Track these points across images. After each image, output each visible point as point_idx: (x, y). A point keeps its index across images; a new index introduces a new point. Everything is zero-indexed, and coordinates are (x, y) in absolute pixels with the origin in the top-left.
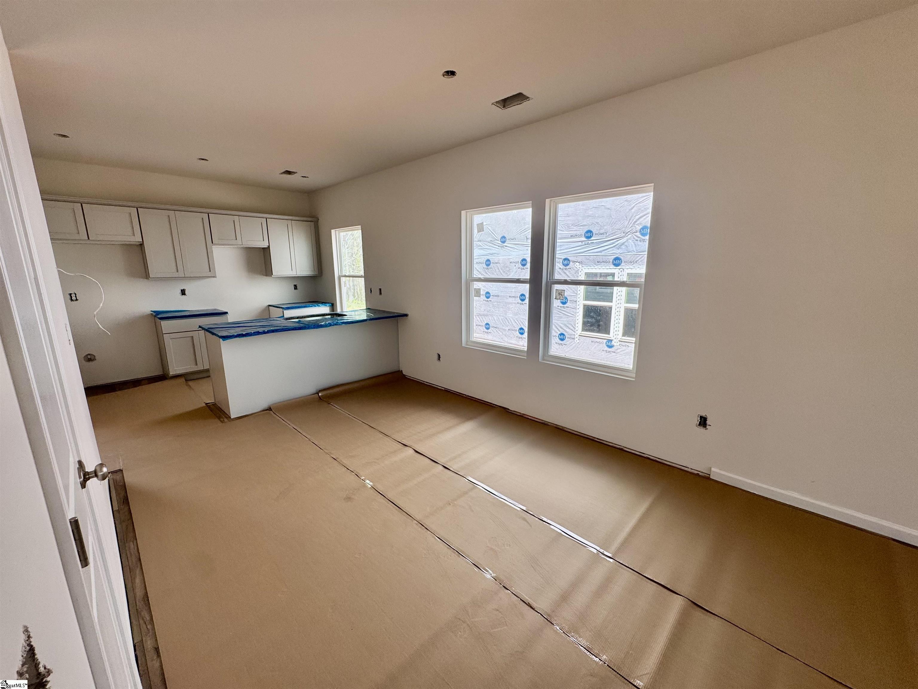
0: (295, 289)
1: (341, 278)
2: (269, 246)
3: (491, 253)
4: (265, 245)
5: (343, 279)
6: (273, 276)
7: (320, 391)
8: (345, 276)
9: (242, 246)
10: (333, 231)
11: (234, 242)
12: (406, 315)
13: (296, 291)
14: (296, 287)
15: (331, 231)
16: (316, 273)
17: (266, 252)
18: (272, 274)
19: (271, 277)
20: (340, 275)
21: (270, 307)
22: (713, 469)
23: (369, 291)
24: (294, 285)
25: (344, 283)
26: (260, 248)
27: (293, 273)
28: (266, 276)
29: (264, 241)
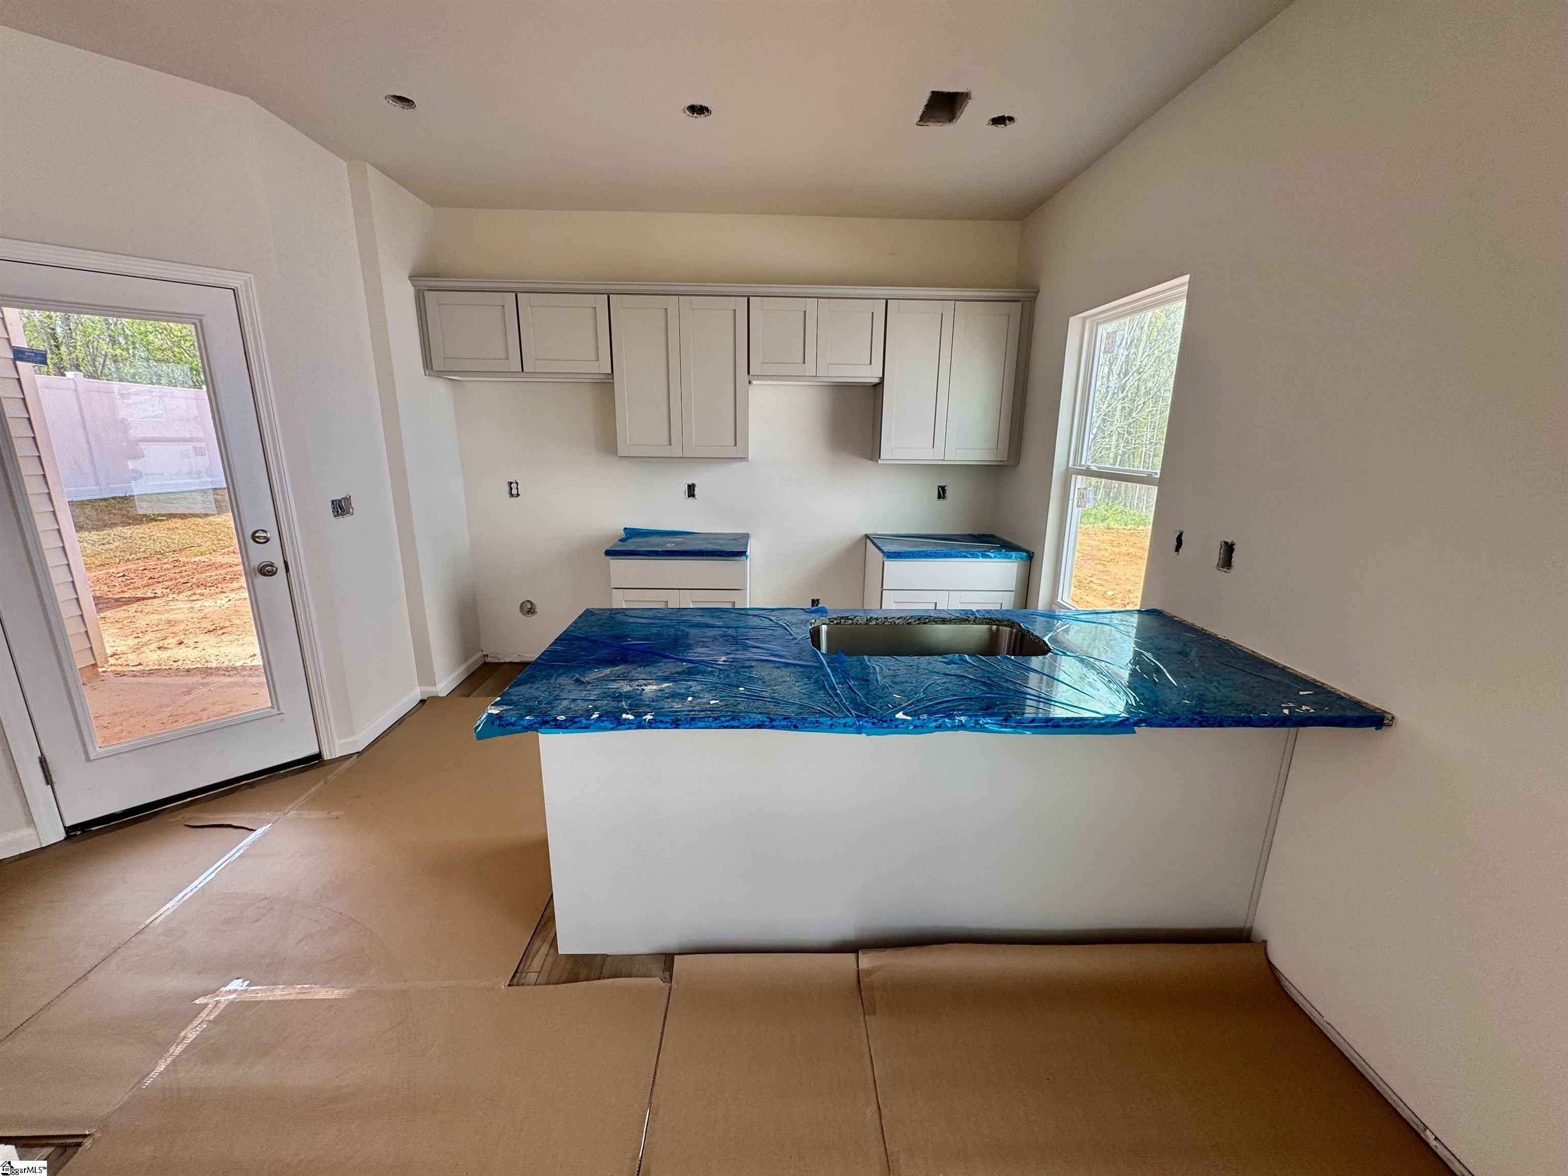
0: (939, 497)
1: (1073, 477)
2: (882, 380)
4: (871, 375)
5: (1079, 482)
6: (880, 460)
8: (1088, 473)
9: (816, 380)
10: (1074, 324)
11: (800, 370)
13: (942, 501)
14: (942, 493)
15: (1068, 321)
16: (1002, 456)
17: (874, 395)
18: (880, 455)
19: (875, 463)
20: (1071, 464)
21: (866, 541)
24: (939, 489)
26: (862, 385)
27: (938, 455)
28: (867, 459)
29: (871, 364)
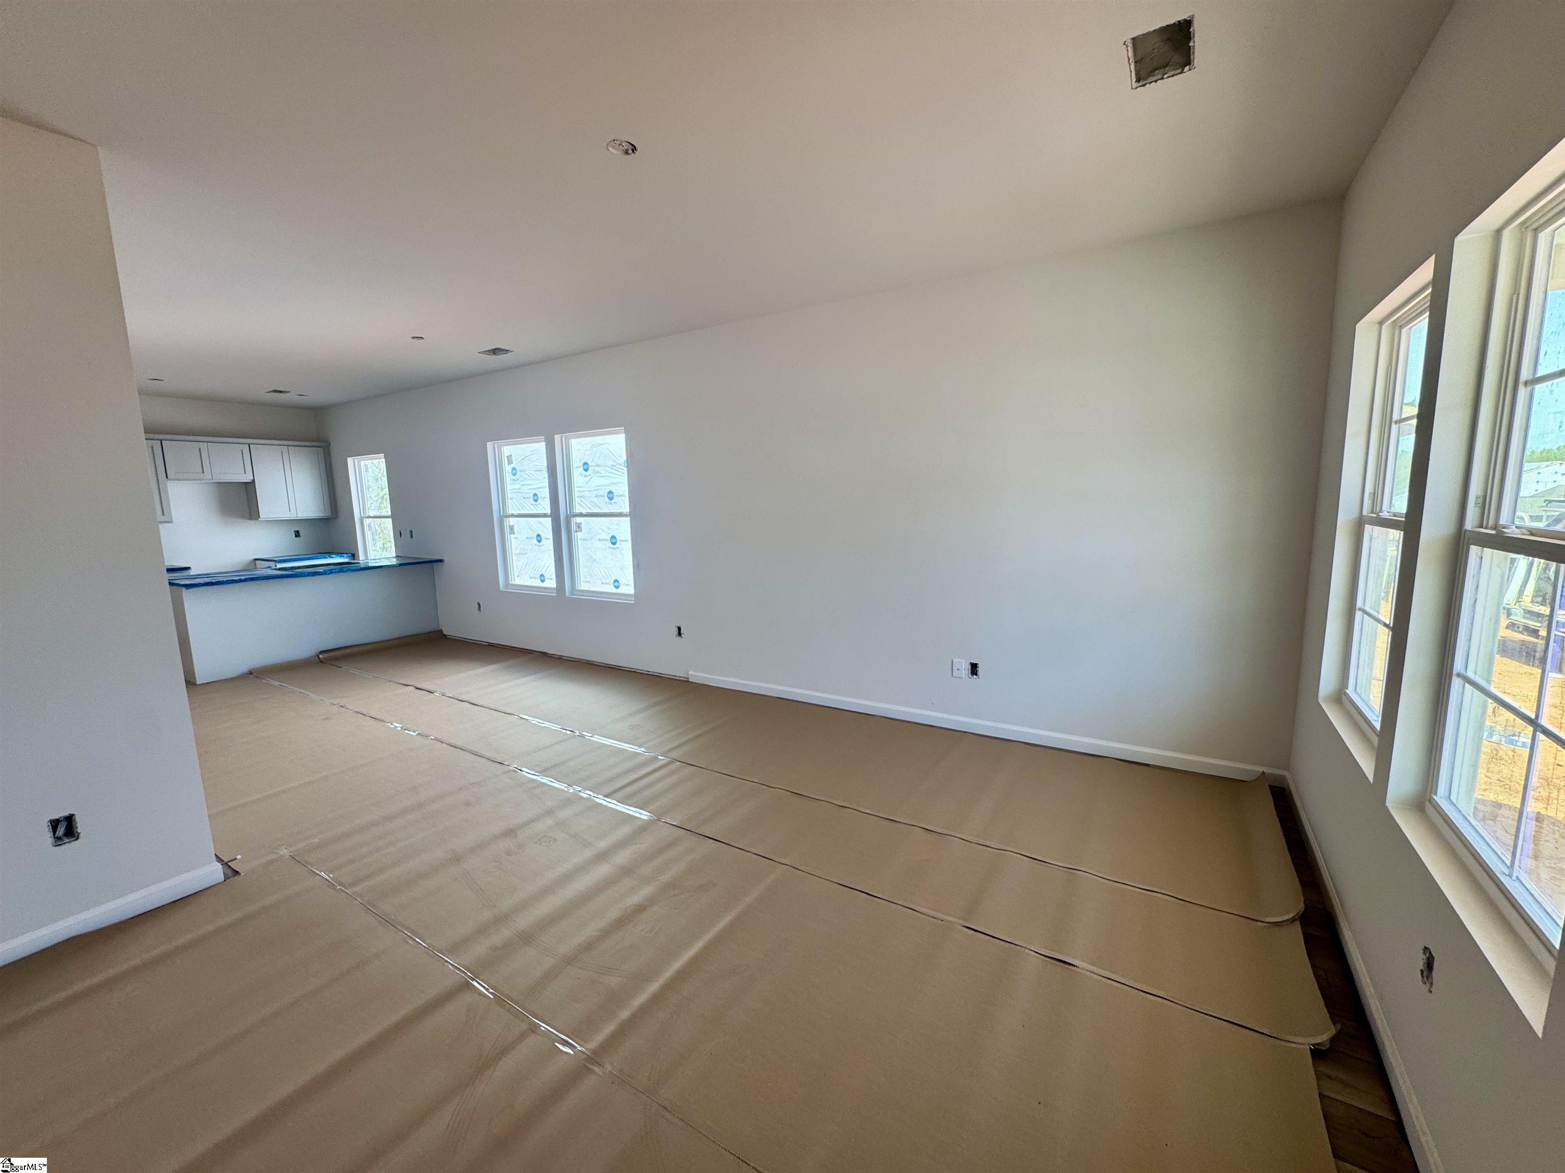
0: (296, 536)
1: (364, 519)
2: (254, 481)
3: (614, 482)
4: (248, 478)
5: (367, 522)
6: (260, 519)
7: (321, 652)
8: (370, 517)
9: (212, 481)
10: (350, 460)
11: (201, 476)
12: (441, 561)
13: (297, 538)
14: (297, 534)
15: (347, 459)
16: (328, 514)
17: (249, 488)
18: (259, 517)
19: (257, 521)
20: (362, 515)
21: (257, 562)
22: (690, 673)
23: (398, 534)
24: (295, 531)
25: (369, 526)
26: (240, 483)
27: (292, 515)
28: (251, 519)
29: (245, 473)
